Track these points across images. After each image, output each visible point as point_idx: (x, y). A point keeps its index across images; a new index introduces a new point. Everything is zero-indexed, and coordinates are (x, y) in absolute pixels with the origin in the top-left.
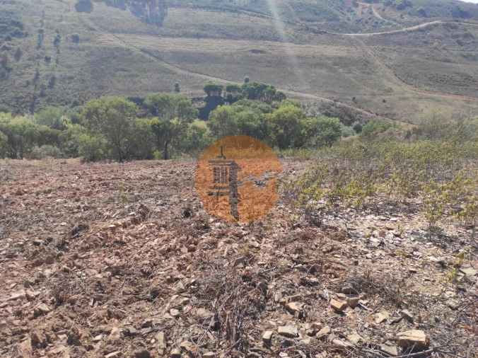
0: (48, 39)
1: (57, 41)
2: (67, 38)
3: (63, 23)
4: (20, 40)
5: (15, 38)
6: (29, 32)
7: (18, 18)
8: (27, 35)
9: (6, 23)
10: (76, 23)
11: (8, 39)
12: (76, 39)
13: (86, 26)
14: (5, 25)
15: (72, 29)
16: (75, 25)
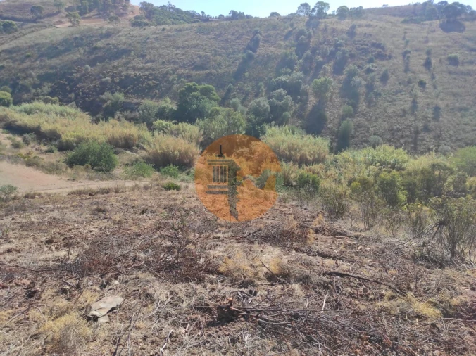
0: (417, 62)
1: (428, 64)
2: (440, 61)
3: (430, 44)
4: (384, 62)
5: (378, 61)
6: (393, 55)
7: (377, 40)
8: (390, 57)
9: (367, 45)
10: (449, 44)
11: (371, 61)
12: (454, 61)
13: (463, 46)
14: (366, 47)
15: (445, 50)
16: (448, 46)
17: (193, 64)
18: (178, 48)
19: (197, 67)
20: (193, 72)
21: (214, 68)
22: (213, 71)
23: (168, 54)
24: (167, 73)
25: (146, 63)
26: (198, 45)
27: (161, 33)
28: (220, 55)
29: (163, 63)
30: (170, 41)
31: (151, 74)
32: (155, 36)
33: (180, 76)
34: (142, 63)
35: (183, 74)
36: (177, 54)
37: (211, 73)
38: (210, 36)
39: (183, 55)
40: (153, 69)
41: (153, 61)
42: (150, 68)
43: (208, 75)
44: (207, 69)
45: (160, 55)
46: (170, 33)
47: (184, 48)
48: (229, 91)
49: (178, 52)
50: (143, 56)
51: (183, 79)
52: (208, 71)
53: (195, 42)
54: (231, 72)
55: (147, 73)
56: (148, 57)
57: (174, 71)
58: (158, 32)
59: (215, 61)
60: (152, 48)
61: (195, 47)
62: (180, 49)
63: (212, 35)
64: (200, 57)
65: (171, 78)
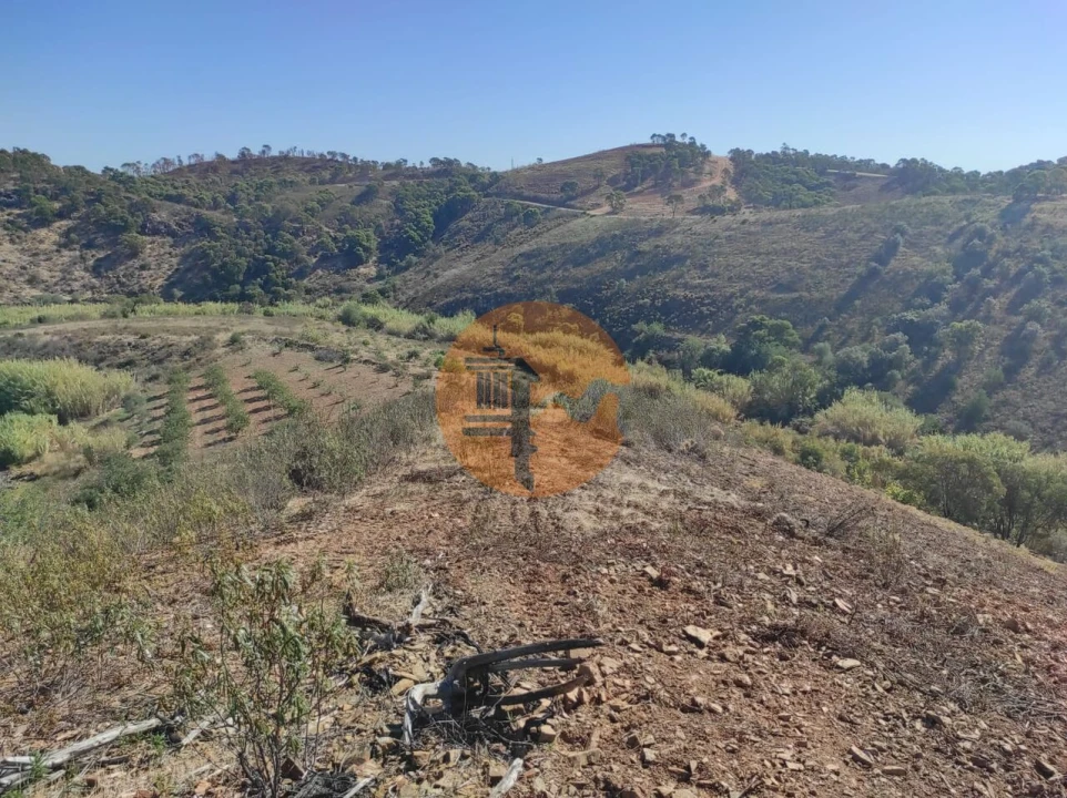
17: (775, 282)
18: (759, 254)
19: (780, 287)
20: (773, 296)
21: (808, 290)
22: (805, 294)
23: (742, 264)
24: (732, 295)
25: (704, 278)
26: (792, 249)
27: (738, 228)
28: (824, 267)
29: (730, 278)
30: (749, 242)
31: (708, 297)
32: (728, 233)
33: (750, 301)
34: (699, 278)
35: (755, 297)
36: (754, 264)
37: (800, 298)
38: (816, 235)
39: (763, 266)
40: (712, 289)
41: (716, 276)
42: (709, 287)
43: (794, 300)
44: (796, 291)
45: (729, 265)
46: (753, 229)
47: (768, 254)
48: (823, 328)
49: (757, 261)
50: (703, 267)
51: (754, 307)
52: (795, 295)
53: (787, 245)
54: (835, 297)
55: (702, 294)
56: (710, 269)
57: (743, 292)
58: (735, 226)
59: (812, 277)
60: (719, 254)
61: (785, 254)
62: (762, 256)
63: (821, 233)
64: (790, 270)
65: (736, 302)
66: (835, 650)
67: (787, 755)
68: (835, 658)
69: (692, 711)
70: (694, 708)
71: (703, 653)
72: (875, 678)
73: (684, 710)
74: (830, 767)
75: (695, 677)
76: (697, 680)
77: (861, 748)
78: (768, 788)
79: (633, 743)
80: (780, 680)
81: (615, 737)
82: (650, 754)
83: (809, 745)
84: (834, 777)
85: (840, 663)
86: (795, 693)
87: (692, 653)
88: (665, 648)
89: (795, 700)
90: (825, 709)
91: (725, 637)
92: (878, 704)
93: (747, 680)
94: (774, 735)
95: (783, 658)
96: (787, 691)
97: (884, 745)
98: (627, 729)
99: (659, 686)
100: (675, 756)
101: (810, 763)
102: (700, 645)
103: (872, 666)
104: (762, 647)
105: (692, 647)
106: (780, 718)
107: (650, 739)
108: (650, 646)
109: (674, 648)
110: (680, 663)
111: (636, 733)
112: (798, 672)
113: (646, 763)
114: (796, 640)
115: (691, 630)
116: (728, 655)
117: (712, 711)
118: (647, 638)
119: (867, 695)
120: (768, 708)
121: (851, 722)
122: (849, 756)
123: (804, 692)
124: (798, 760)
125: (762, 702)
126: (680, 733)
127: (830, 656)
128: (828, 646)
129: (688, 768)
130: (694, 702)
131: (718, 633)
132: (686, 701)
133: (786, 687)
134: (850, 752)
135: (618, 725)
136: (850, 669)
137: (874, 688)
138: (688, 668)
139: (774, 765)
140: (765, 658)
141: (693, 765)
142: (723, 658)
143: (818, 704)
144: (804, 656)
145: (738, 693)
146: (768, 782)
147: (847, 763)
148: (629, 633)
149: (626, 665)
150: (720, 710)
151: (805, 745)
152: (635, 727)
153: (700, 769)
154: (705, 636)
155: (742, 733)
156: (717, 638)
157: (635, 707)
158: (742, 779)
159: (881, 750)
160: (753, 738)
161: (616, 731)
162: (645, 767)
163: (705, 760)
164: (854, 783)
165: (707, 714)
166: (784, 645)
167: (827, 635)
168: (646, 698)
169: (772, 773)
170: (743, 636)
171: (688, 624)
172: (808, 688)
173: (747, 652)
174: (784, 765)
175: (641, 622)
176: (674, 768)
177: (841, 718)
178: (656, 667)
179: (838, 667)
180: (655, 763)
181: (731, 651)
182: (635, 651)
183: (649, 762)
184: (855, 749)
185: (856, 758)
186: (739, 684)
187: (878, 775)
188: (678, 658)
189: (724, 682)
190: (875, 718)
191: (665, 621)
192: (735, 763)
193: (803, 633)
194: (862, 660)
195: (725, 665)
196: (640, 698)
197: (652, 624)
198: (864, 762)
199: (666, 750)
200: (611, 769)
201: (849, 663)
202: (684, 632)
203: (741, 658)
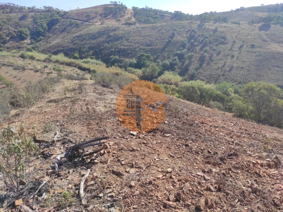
0: (237, 46)
1: (241, 47)
2: (248, 45)
3: (248, 37)
4: (222, 46)
5: (220, 45)
6: (228, 42)
7: (225, 35)
8: (226, 43)
9: (219, 37)
10: (256, 37)
11: (217, 45)
12: (253, 46)
13: (262, 39)
14: (218, 38)
15: (253, 41)
16: (255, 39)
17: (146, 44)
18: (142, 36)
19: (148, 45)
20: (146, 48)
21: (154, 46)
22: (154, 47)
23: (138, 39)
24: (136, 48)
25: (128, 43)
26: (150, 35)
27: (136, 29)
28: (158, 40)
29: (135, 43)
30: (139, 33)
31: (129, 48)
32: (133, 30)
33: (140, 49)
34: (127, 43)
35: (142, 48)
36: (141, 39)
37: (153, 48)
38: (156, 31)
39: (143, 39)
40: (130, 46)
41: (131, 42)
42: (130, 45)
43: (151, 49)
45: (134, 39)
46: (140, 29)
47: (144, 36)
48: (159, 56)
49: (141, 38)
50: (128, 40)
51: (141, 51)
52: (151, 47)
54: (161, 48)
55: (128, 47)
56: (129, 40)
57: (138, 47)
58: (135, 28)
59: (155, 42)
60: (132, 36)
61: (148, 36)
62: (143, 37)
64: (150, 40)
66: (165, 133)
67: (155, 158)
68: (165, 134)
69: (133, 151)
70: (133, 150)
71: (134, 137)
72: (174, 138)
73: (131, 151)
74: (165, 158)
75: (133, 143)
76: (133, 144)
77: (172, 153)
78: (152, 165)
79: (119, 161)
80: (153, 141)
81: (114, 160)
82: (123, 163)
83: (160, 154)
84: (166, 161)
85: (166, 135)
86: (156, 143)
87: (132, 138)
88: (125, 137)
89: (157, 145)
90: (163, 146)
91: (139, 133)
92: (175, 143)
93: (145, 142)
94: (152, 153)
95: (153, 136)
96: (155, 143)
97: (177, 152)
98: (117, 158)
99: (124, 146)
100: (129, 162)
101: (161, 158)
102: (134, 135)
103: (173, 135)
104: (149, 134)
105: (132, 136)
106: (154, 149)
107: (123, 159)
108: (121, 137)
109: (127, 137)
110: (129, 140)
111: (119, 158)
112: (157, 138)
113: (122, 165)
114: (156, 131)
115: (131, 132)
116: (141, 137)
117: (137, 150)
118: (120, 136)
119: (173, 142)
120: (151, 148)
121: (169, 148)
122: (169, 156)
123: (159, 143)
124: (158, 158)
125: (149, 147)
126: (130, 156)
127: (164, 134)
128: (164, 132)
129: (133, 164)
130: (133, 149)
131: (138, 132)
132: (131, 149)
133: (155, 142)
134: (170, 155)
135: (115, 157)
136: (169, 136)
137: (174, 140)
138: (131, 141)
139: (153, 160)
140: (149, 136)
141: (134, 163)
142: (139, 138)
143: (162, 145)
144: (158, 135)
145: (143, 145)
146: (152, 164)
147: (169, 157)
148: (115, 135)
149: (115, 143)
150: (139, 150)
151: (159, 155)
152: (119, 157)
153: (135, 164)
154: (135, 133)
155: (145, 154)
156: (138, 133)
157: (118, 152)
158: (146, 164)
159: (176, 153)
160: (147, 155)
161: (114, 159)
162: (122, 166)
163: (137, 162)
164: (171, 161)
165: (136, 151)
166: (154, 133)
167: (163, 129)
168: (121, 149)
169: (152, 162)
170: (144, 132)
171: (130, 131)
172: (160, 142)
173: (145, 136)
174: (155, 160)
175: (119, 132)
176: (129, 165)
177: (167, 148)
178: (123, 142)
179: (166, 136)
180: (124, 164)
181: (141, 136)
182: (117, 139)
183: (123, 164)
184: (171, 154)
185: (171, 156)
186: (144, 143)
187: (176, 159)
188: (128, 139)
189: (140, 143)
190: (175, 146)
191: (125, 131)
192: (144, 161)
193: (158, 130)
194: (171, 134)
195: (140, 139)
196: (120, 150)
197: (121, 132)
198: (173, 156)
199: (127, 161)
200: (114, 168)
201: (168, 135)
202: (130, 133)
203: (144, 137)
